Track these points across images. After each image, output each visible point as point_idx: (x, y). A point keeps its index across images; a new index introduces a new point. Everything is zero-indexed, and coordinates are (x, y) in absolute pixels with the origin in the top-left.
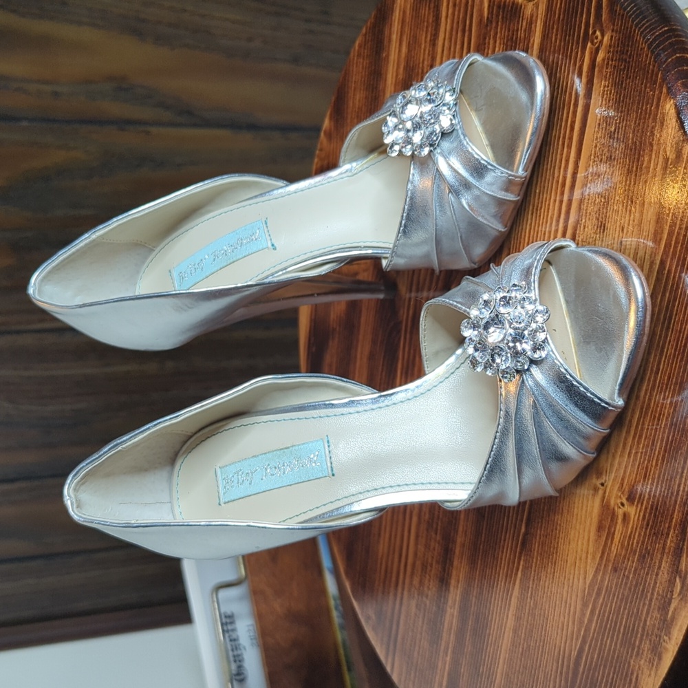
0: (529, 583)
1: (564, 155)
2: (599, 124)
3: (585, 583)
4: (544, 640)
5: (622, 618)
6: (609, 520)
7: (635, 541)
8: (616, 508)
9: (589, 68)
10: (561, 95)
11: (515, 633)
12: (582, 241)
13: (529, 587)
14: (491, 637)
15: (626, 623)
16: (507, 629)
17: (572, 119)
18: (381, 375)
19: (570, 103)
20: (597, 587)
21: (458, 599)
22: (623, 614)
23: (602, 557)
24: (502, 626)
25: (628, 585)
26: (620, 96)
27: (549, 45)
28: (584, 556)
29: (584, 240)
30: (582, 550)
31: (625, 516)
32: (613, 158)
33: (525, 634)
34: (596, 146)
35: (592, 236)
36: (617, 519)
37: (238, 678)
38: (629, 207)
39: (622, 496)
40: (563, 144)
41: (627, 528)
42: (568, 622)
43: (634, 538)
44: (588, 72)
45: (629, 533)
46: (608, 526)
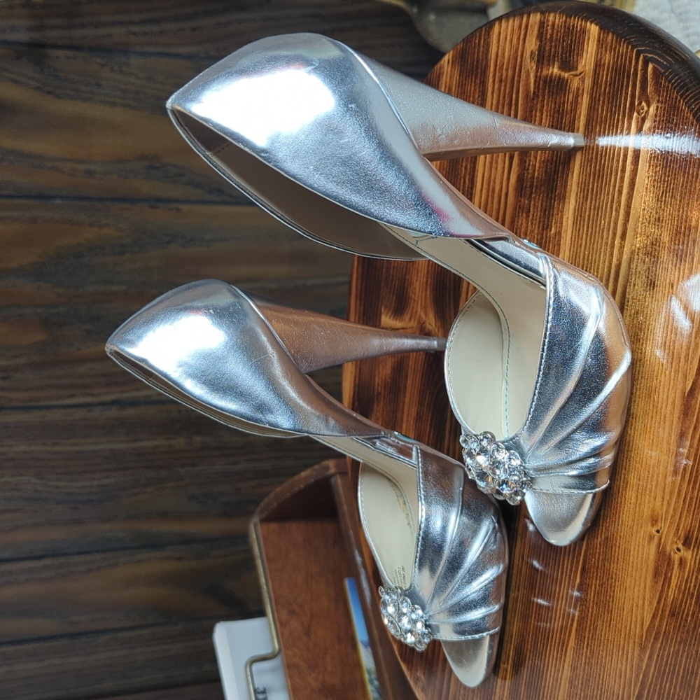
0: (585, 633)
1: (613, 218)
2: (647, 188)
3: (642, 629)
4: (602, 688)
5: (681, 662)
6: (666, 564)
7: (692, 584)
8: (672, 554)
10: (609, 162)
11: (572, 683)
12: (633, 299)
13: (585, 638)
14: (546, 689)
15: (685, 666)
16: (563, 681)
17: (620, 184)
18: (429, 436)
19: (617, 171)
20: (655, 632)
21: (511, 654)
22: (682, 657)
23: (659, 602)
24: (557, 677)
25: (687, 628)
26: (667, 162)
27: (595, 116)
28: (641, 602)
29: (635, 297)
30: (638, 597)
31: (682, 561)
32: (661, 219)
33: (582, 684)
34: (644, 209)
35: (642, 293)
36: (673, 565)
38: (678, 265)
39: (678, 541)
40: (612, 208)
41: (684, 572)
42: (626, 669)
43: (691, 582)
45: (686, 577)
46: (664, 572)
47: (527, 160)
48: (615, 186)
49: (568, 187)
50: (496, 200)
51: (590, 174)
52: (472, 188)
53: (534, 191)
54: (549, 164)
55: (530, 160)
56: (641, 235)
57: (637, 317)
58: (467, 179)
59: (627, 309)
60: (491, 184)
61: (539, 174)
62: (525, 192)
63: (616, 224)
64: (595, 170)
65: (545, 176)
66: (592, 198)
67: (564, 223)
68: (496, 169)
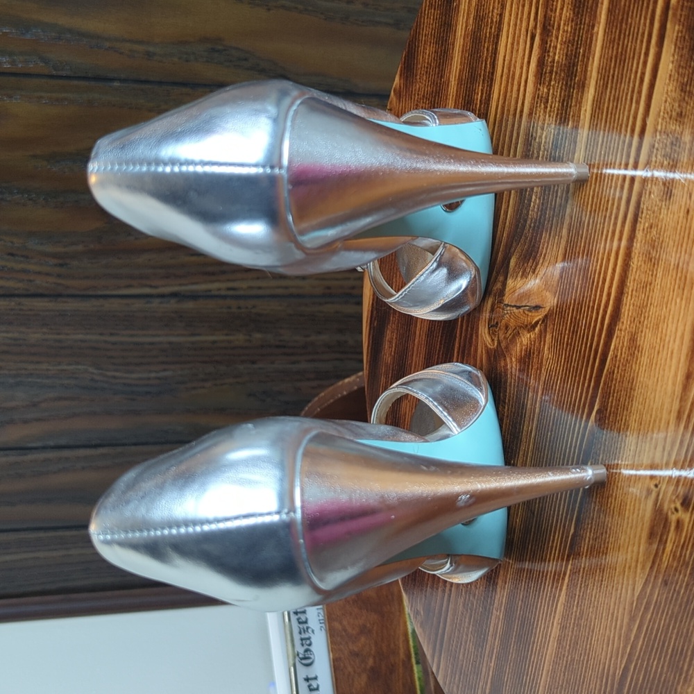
0: (576, 591)
1: (632, 113)
2: (670, 76)
3: (633, 595)
4: (589, 654)
5: (671, 638)
6: (662, 526)
8: (670, 513)
9: (662, 13)
10: (632, 44)
11: (560, 644)
12: (647, 209)
13: (575, 595)
14: (535, 645)
15: (675, 643)
16: (551, 639)
17: (642, 70)
19: (640, 53)
20: (646, 600)
21: (504, 601)
22: (672, 633)
23: (652, 567)
24: (546, 635)
25: (679, 602)
28: (633, 564)
29: (649, 208)
30: (632, 558)
31: (679, 523)
32: (683, 113)
33: (570, 646)
34: (666, 102)
35: (658, 202)
36: (670, 526)
37: (304, 662)
39: (676, 500)
40: (632, 99)
41: (680, 536)
42: (614, 637)
43: (687, 550)
44: (661, 16)
45: (682, 542)
46: (660, 533)
47: (549, 41)
48: (636, 72)
49: (589, 73)
50: (515, 88)
51: (611, 58)
52: (493, 73)
53: (553, 77)
54: (570, 45)
55: (551, 41)
56: (660, 132)
57: (650, 232)
58: (488, 63)
59: (641, 222)
60: (512, 69)
61: (559, 57)
62: (545, 79)
63: (635, 118)
64: (617, 53)
65: (566, 59)
66: (612, 87)
67: (582, 117)
68: (518, 50)
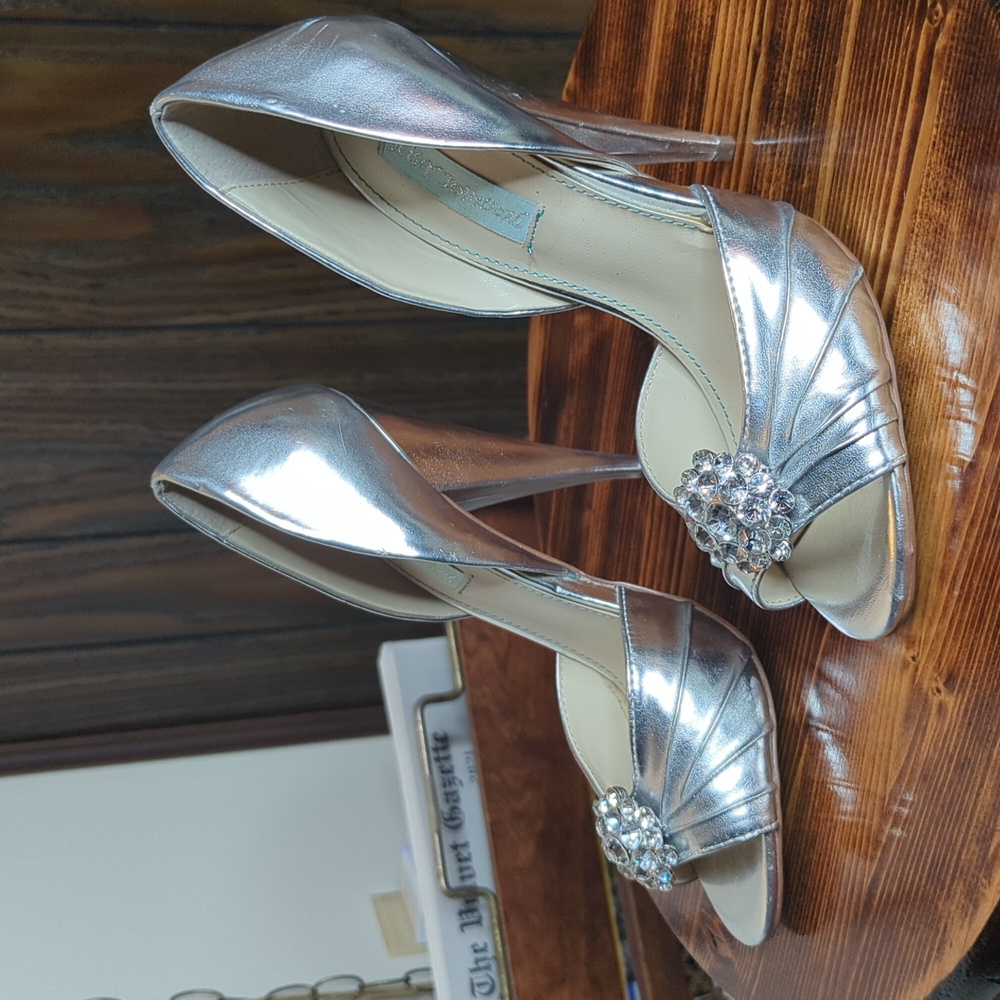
0: (814, 776)
1: (886, 181)
2: (934, 143)
3: (885, 788)
4: (830, 856)
5: (931, 845)
6: (921, 708)
7: (953, 743)
8: (930, 693)
9: (924, 58)
10: (885, 91)
12: (904, 311)
13: (813, 781)
15: (935, 851)
17: (898, 129)
19: (896, 105)
20: (900, 795)
22: (932, 839)
23: (908, 757)
25: (941, 802)
26: (964, 106)
27: (871, 12)
28: (886, 751)
29: (907, 308)
30: (883, 743)
31: (941, 707)
32: (950, 195)
34: (928, 175)
35: (918, 304)
36: (930, 710)
37: (450, 823)
38: (968, 272)
39: (938, 678)
40: (885, 164)
41: (943, 724)
42: (862, 837)
43: (951, 740)
44: (922, 63)
45: (945, 730)
46: (918, 717)
47: (777, 65)
48: (891, 130)
49: (829, 119)
50: (733, 120)
51: (859, 104)
52: (703, 94)
53: (783, 115)
54: (805, 77)
55: (780, 66)
56: (921, 214)
57: (908, 340)
58: (696, 78)
59: (896, 325)
60: (728, 95)
61: (791, 90)
62: (772, 115)
63: (889, 190)
64: (867, 99)
65: (800, 94)
66: (860, 144)
67: (821, 175)
68: (736, 70)
